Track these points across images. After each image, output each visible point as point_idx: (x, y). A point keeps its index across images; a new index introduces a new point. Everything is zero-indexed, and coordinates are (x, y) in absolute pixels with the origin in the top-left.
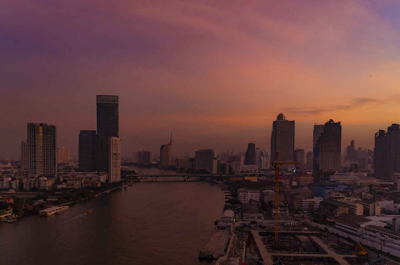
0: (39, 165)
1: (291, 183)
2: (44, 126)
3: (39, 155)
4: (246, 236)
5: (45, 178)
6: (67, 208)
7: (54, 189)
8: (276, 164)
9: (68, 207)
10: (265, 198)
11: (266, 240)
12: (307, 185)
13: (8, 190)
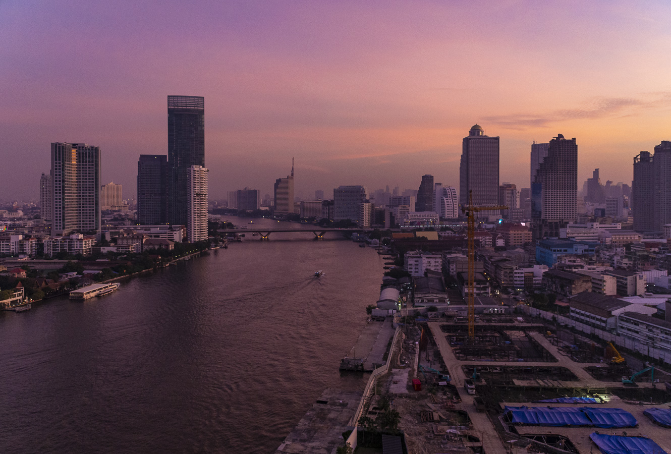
0: (70, 213)
1: (495, 242)
2: (79, 147)
3: (70, 196)
4: (419, 331)
5: (81, 236)
6: (117, 285)
7: (95, 253)
8: (469, 210)
9: (119, 284)
10: (452, 267)
11: (453, 339)
12: (521, 245)
13: (16, 256)
